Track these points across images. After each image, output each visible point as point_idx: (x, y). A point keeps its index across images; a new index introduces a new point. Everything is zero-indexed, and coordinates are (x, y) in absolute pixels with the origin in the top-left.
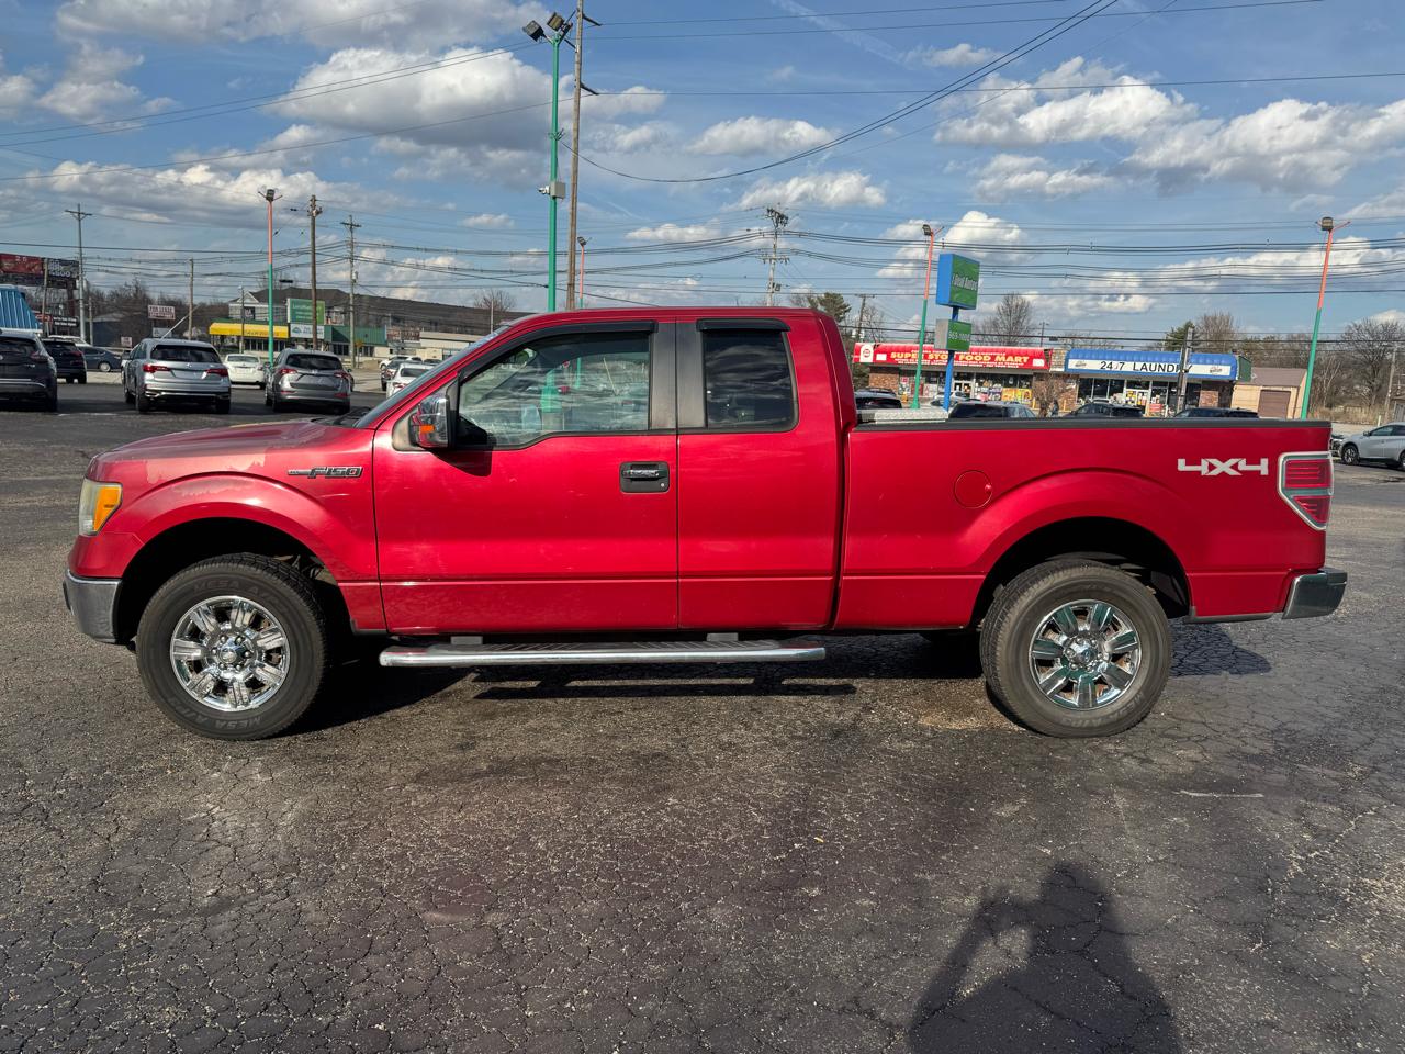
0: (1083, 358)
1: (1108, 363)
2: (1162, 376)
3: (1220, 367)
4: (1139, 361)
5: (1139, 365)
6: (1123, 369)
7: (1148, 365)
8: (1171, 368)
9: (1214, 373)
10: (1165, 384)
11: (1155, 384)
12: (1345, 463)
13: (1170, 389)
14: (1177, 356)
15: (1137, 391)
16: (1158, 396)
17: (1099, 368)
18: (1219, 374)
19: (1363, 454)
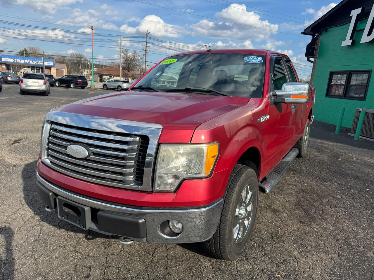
0: (7, 58)
1: (16, 60)
2: (33, 64)
3: (50, 63)
4: (26, 60)
5: (26, 61)
6: (21, 62)
7: (29, 61)
8: (36, 63)
9: (49, 65)
10: (34, 67)
11: (31, 67)
12: (104, 89)
13: (36, 68)
14: (41, 59)
15: (26, 69)
16: (33, 71)
17: (13, 61)
18: (50, 65)
19: (108, 87)
